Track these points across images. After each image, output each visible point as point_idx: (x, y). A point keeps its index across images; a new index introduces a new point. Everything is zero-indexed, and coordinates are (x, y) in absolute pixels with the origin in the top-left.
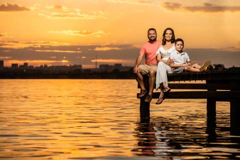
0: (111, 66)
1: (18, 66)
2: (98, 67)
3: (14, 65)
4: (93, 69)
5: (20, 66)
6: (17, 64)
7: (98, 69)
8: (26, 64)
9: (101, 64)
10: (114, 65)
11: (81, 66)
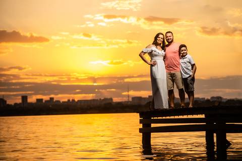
0: (145, 98)
1: (44, 101)
2: (130, 100)
3: (39, 101)
4: (125, 102)
5: (46, 101)
6: (42, 100)
7: (130, 102)
8: (52, 99)
9: (133, 97)
10: (148, 97)
11: (111, 99)
